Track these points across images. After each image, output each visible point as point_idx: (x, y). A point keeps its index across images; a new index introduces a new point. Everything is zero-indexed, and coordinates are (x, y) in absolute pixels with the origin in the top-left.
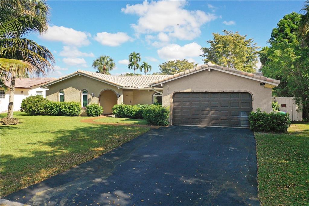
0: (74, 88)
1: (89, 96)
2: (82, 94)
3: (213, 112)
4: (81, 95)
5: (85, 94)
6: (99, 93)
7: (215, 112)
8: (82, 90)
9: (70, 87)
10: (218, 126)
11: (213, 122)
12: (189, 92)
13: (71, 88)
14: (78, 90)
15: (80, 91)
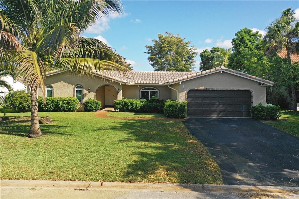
0: (66, 83)
1: (85, 91)
2: (76, 89)
3: (221, 105)
4: (74, 90)
5: (79, 89)
6: (96, 88)
7: (222, 106)
8: (76, 85)
9: (61, 81)
10: (225, 117)
11: (222, 114)
12: (203, 89)
13: (62, 83)
14: (71, 85)
15: (74, 86)
